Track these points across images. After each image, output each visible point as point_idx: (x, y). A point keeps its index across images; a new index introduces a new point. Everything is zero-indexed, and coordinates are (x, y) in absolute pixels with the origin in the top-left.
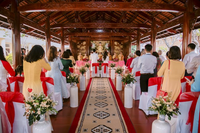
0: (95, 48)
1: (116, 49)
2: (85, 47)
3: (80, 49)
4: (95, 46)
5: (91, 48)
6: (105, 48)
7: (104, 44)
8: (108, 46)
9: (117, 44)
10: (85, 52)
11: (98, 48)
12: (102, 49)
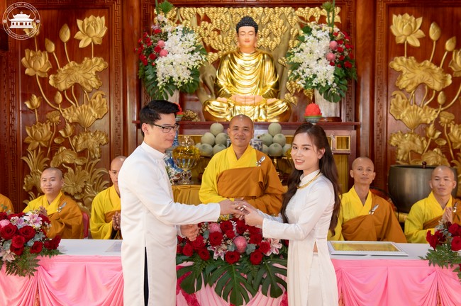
0: (195, 72)
1: (403, 83)
2: (97, 64)
3: (51, 92)
4: (190, 59)
5: (150, 77)
6: (296, 74)
7: (291, 41)
8: (331, 56)
9: (418, 36)
10: (99, 117)
11: (224, 79)
12: (266, 86)
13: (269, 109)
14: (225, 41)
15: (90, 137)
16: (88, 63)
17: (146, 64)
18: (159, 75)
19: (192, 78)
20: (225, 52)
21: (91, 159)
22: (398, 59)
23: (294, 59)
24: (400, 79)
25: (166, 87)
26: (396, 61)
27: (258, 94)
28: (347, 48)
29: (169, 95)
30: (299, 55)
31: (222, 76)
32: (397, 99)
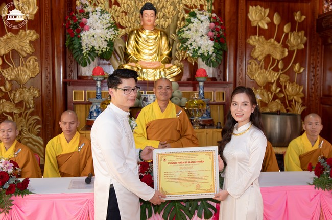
0: (110, 43)
1: (256, 54)
4: (107, 33)
5: (76, 46)
6: (185, 46)
7: (179, 22)
8: (211, 34)
9: (266, 22)
10: (33, 76)
11: (131, 48)
12: (162, 55)
13: (168, 72)
14: (130, 20)
15: (26, 92)
16: (23, 34)
17: (73, 36)
18: (84, 45)
19: (108, 48)
20: (131, 29)
21: (26, 109)
22: (253, 37)
23: (184, 36)
24: (254, 51)
25: (89, 54)
26: (251, 39)
27: (157, 60)
28: (221, 28)
29: (91, 60)
30: (188, 32)
31: (130, 46)
32: (252, 66)
